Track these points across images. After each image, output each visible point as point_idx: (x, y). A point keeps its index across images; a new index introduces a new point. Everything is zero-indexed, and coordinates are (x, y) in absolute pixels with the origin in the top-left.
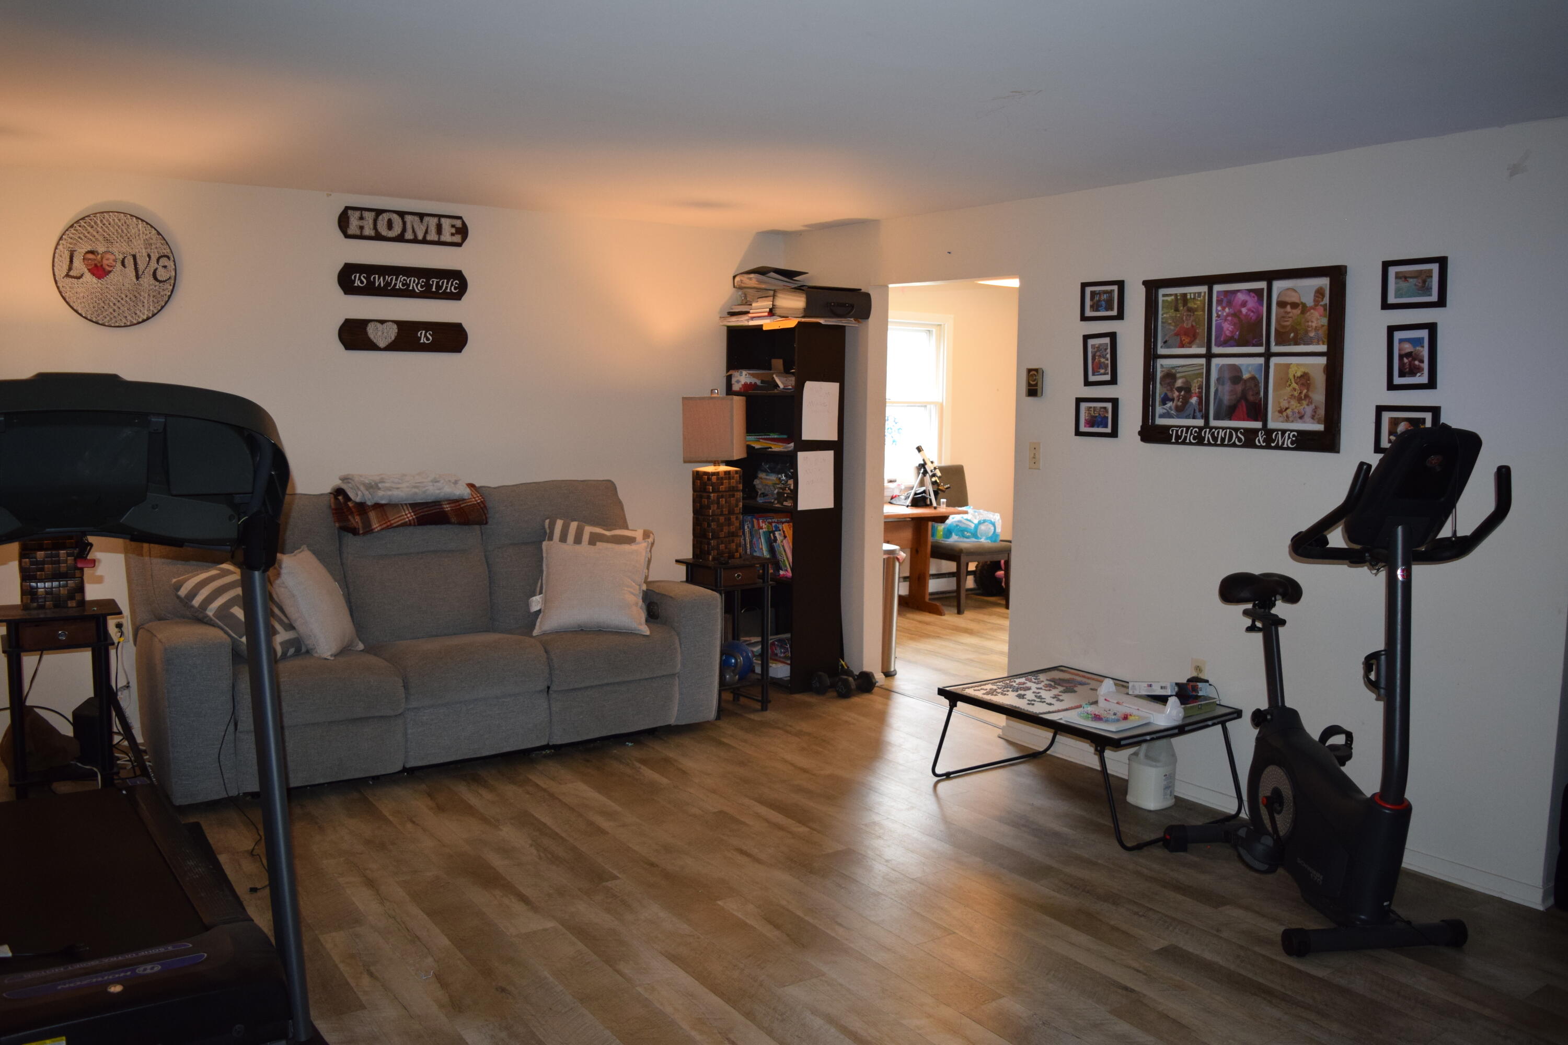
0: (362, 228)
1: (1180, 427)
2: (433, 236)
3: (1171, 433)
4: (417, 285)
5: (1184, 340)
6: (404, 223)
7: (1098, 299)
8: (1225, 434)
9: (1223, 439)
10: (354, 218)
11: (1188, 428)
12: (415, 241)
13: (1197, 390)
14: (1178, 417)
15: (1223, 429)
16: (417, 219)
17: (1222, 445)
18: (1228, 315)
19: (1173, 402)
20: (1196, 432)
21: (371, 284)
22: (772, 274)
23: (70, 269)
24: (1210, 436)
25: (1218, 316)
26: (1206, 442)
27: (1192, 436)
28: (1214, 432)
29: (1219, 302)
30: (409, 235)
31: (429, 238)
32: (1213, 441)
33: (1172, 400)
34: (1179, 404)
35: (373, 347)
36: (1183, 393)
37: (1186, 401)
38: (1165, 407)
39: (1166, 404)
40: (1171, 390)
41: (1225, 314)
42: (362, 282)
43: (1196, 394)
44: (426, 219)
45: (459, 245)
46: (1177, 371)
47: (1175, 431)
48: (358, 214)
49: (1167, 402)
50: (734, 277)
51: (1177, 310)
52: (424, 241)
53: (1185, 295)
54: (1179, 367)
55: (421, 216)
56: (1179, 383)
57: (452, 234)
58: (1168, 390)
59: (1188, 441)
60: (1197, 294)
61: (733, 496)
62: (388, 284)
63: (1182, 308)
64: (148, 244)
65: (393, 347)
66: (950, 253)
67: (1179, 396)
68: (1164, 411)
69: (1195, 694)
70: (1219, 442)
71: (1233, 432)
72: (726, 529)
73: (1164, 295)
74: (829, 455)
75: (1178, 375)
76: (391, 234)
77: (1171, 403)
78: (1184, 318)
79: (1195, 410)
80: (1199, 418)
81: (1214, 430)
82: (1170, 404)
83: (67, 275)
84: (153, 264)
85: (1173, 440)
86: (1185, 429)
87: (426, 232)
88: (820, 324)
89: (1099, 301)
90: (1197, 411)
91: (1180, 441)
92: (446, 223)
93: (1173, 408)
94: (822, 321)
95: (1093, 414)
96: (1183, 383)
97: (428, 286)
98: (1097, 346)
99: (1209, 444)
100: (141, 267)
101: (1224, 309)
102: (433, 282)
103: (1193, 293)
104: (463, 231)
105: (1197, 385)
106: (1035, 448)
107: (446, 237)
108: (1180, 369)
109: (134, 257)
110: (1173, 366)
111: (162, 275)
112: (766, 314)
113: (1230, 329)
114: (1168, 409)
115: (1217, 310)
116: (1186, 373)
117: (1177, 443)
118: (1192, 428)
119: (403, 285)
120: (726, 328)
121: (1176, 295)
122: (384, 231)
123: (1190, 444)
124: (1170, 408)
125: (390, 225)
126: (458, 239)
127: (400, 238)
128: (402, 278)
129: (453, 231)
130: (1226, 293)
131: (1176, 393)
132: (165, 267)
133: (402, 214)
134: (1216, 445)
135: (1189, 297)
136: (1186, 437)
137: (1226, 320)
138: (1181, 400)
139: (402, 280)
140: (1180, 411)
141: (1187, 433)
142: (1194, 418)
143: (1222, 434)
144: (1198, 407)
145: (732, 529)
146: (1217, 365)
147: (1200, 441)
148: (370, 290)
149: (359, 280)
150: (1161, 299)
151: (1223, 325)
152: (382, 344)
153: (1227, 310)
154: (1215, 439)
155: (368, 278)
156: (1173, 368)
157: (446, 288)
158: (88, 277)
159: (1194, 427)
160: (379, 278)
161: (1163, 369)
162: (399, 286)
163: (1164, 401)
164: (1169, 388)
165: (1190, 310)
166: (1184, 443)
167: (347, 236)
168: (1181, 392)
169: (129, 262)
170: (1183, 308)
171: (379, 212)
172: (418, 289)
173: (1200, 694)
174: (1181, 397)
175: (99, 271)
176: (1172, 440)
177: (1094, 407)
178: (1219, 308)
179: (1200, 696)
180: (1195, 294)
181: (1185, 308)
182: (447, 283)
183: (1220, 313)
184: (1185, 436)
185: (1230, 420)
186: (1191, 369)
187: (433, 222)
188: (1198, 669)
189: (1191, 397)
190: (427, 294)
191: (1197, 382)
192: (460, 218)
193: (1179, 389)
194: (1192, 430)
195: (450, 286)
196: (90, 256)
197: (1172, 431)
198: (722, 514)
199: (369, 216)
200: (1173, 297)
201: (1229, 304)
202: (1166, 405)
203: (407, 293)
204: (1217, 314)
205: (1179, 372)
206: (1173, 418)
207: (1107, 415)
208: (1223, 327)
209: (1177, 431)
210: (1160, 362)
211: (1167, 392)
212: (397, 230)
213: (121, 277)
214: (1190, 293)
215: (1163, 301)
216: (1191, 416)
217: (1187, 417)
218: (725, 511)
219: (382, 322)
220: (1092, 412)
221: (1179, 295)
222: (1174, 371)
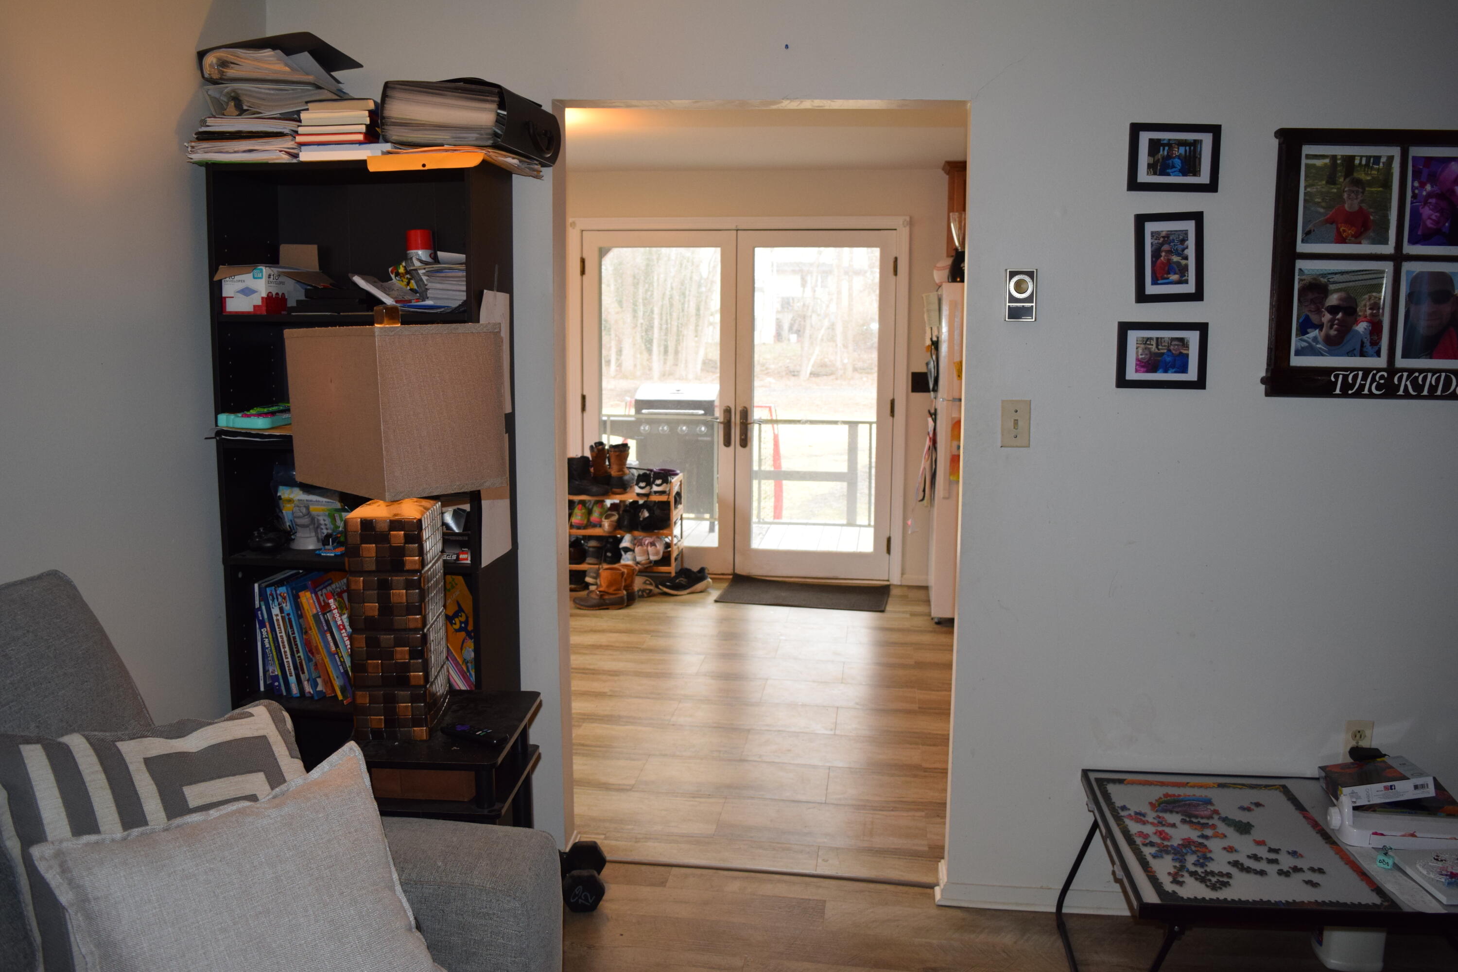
1: (1352, 370)
3: (1333, 379)
5: (1344, 231)
7: (1166, 153)
8: (1438, 380)
9: (1433, 389)
11: (1367, 371)
13: (1369, 312)
14: (1332, 354)
15: (1434, 371)
17: (1432, 396)
18: (1430, 195)
19: (1321, 330)
20: (1382, 377)
24: (1408, 383)
25: (1414, 196)
26: (1401, 392)
27: (1375, 384)
28: (1417, 378)
29: (1416, 175)
32: (1414, 391)
33: (1320, 327)
34: (1333, 332)
36: (1340, 316)
37: (1345, 329)
38: (1305, 337)
39: (1310, 333)
40: (1318, 311)
41: (1424, 193)
43: (1366, 317)
46: (1331, 280)
47: (1341, 377)
49: (1309, 330)
50: (201, 55)
51: (1331, 180)
53: (1350, 159)
54: (1336, 274)
56: (1333, 299)
58: (1310, 311)
59: (1366, 391)
60: (1372, 159)
63: (1342, 180)
67: (1332, 322)
68: (1304, 344)
70: (1425, 393)
71: (1452, 376)
73: (1308, 157)
75: (1332, 287)
77: (1317, 331)
78: (1345, 196)
79: (1362, 343)
80: (1372, 356)
81: (1417, 374)
82: (1313, 333)
85: (1338, 391)
86: (1361, 373)
89: (1169, 157)
90: (1367, 344)
91: (1350, 392)
93: (1320, 339)
95: (1157, 351)
96: (1341, 299)
98: (1163, 234)
99: (1407, 396)
101: (1422, 185)
103: (1366, 156)
105: (1368, 304)
106: (1017, 411)
108: (1337, 278)
110: (1326, 272)
112: (361, 137)
113: (1433, 217)
114: (1310, 340)
115: (1413, 186)
116: (1351, 284)
117: (1344, 394)
118: (1375, 372)
120: (203, 169)
121: (1334, 158)
123: (1371, 395)
124: (1315, 339)
130: (1429, 160)
131: (1327, 316)
134: (1419, 397)
135: (1357, 162)
136: (1362, 387)
137: (1426, 203)
138: (1336, 326)
140: (1334, 344)
141: (1365, 378)
142: (1362, 354)
143: (1431, 379)
144: (1368, 337)
146: (1408, 272)
147: (1389, 391)
150: (1304, 161)
151: (1421, 211)
153: (1428, 187)
154: (1418, 388)
156: (1324, 275)
159: (1373, 370)
161: (1303, 277)
163: (1303, 330)
164: (1313, 307)
165: (1358, 182)
166: (1359, 394)
168: (1338, 314)
170: (1344, 180)
174: (1336, 322)
176: (1335, 391)
177: (1157, 339)
178: (1416, 184)
180: (1368, 158)
181: (1348, 180)
183: (1417, 191)
184: (1361, 384)
185: (1431, 358)
186: (1360, 277)
188: (1358, 734)
189: (1356, 322)
191: (1370, 299)
193: (1333, 310)
194: (1374, 375)
197: (1336, 377)
200: (1327, 161)
201: (1433, 178)
202: (1307, 335)
204: (1413, 191)
206: (1322, 355)
207: (1185, 352)
208: (1421, 214)
209: (1345, 377)
210: (1300, 264)
211: (1309, 314)
214: (1361, 157)
215: (1307, 165)
216: (1358, 351)
220: (1154, 347)
221: (1339, 157)
222: (1324, 280)
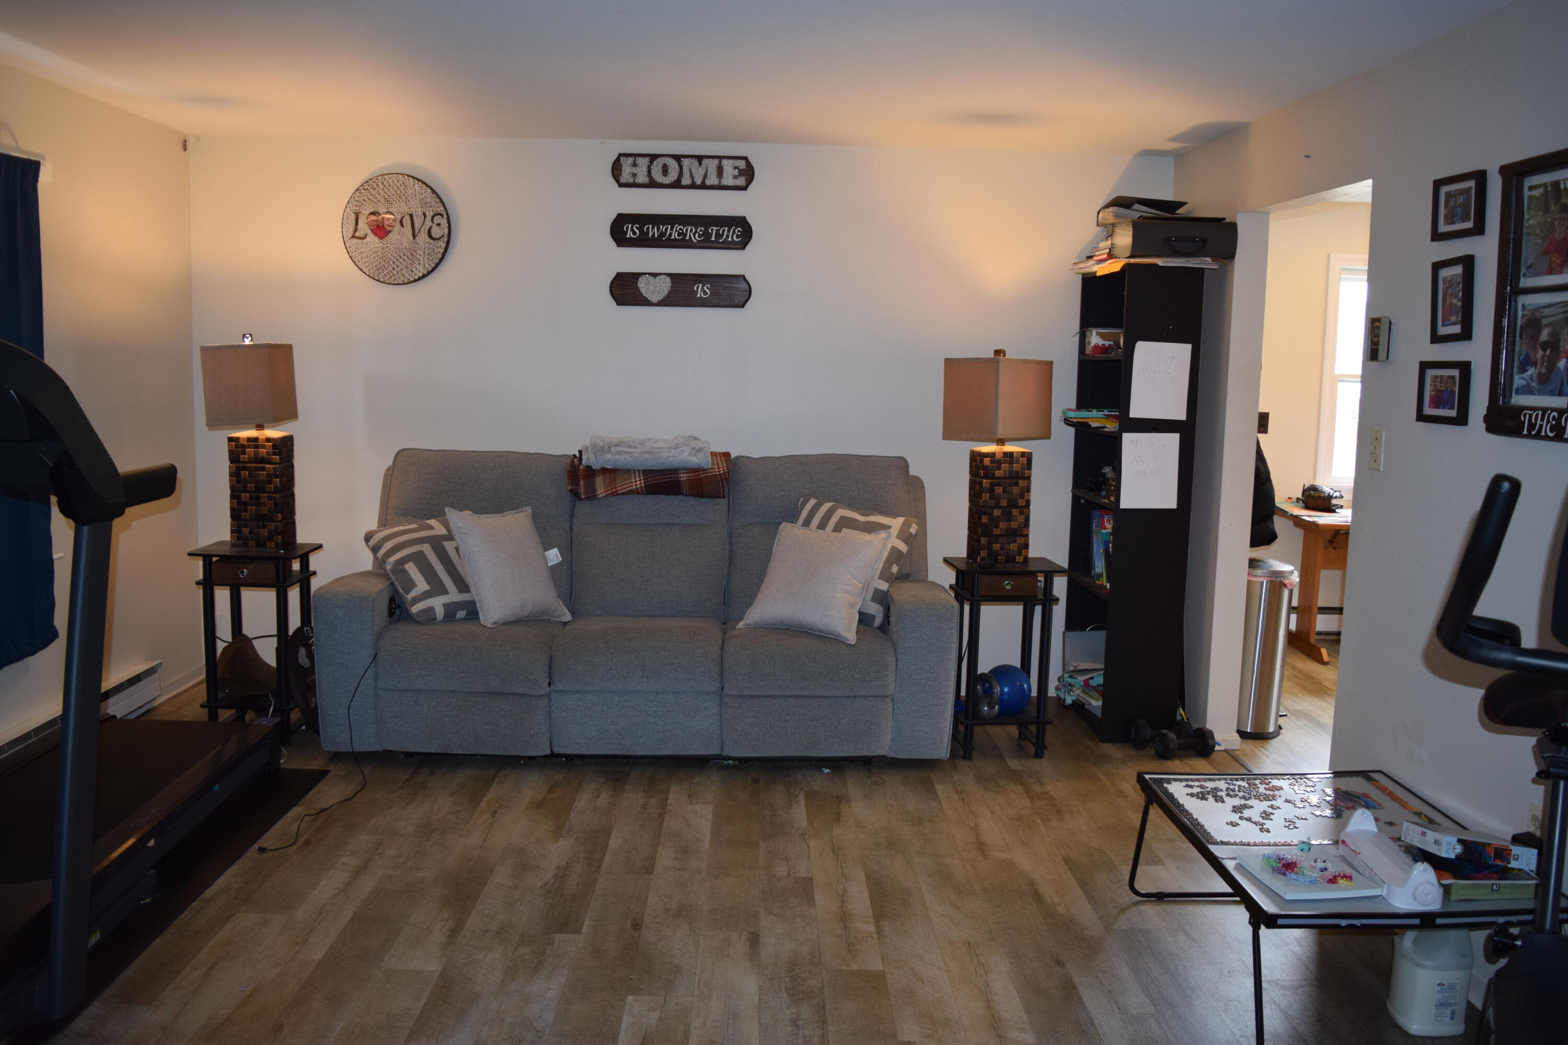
0: (634, 175)
1: (1535, 409)
2: (712, 180)
3: (1523, 418)
4: (694, 235)
5: (1555, 261)
6: (681, 168)
7: (1453, 203)
10: (626, 163)
11: (1544, 410)
12: (693, 186)
14: (1541, 393)
16: (695, 162)
19: (1536, 367)
20: (1554, 417)
21: (644, 234)
22: (1137, 206)
23: (356, 230)
27: (1548, 425)
30: (686, 181)
31: (708, 182)
33: (1534, 364)
34: (1544, 370)
35: (642, 301)
36: (1548, 352)
37: (1552, 365)
38: (1525, 375)
39: (1526, 371)
40: (1535, 347)
42: (634, 233)
43: (1565, 352)
44: (705, 162)
45: (744, 188)
46: (1543, 314)
47: (1528, 416)
48: (631, 160)
49: (1528, 368)
50: (1098, 213)
51: (1547, 211)
52: (703, 186)
53: (1556, 184)
54: (1544, 307)
55: (700, 159)
56: (1545, 335)
57: (735, 177)
58: (1530, 348)
59: (1543, 434)
61: (1017, 484)
62: (662, 234)
63: (1553, 207)
64: (423, 203)
65: (667, 302)
66: (1308, 157)
67: (1544, 356)
68: (1523, 382)
69: (1499, 862)
72: (1002, 525)
73: (1531, 188)
74: (1173, 440)
75: (1544, 321)
76: (667, 180)
77: (1533, 368)
78: (1556, 223)
79: (1562, 382)
82: (1531, 371)
83: (353, 237)
84: (428, 223)
85: (1525, 432)
86: (1542, 413)
87: (705, 176)
88: (1157, 265)
89: (1455, 207)
91: (1533, 432)
92: (728, 165)
93: (1535, 377)
94: (1160, 262)
95: (1440, 388)
96: (1550, 334)
97: (707, 235)
98: (1449, 279)
100: (418, 225)
102: (712, 230)
104: (748, 173)
106: (1376, 439)
107: (728, 180)
108: (1546, 312)
109: (411, 216)
110: (1538, 307)
111: (436, 232)
112: (1105, 256)
114: (1528, 378)
117: (1529, 436)
118: (1549, 412)
119: (679, 235)
120: (1081, 275)
121: (1545, 185)
122: (659, 178)
123: (1546, 438)
124: (1532, 377)
125: (665, 170)
126: (741, 181)
127: (677, 185)
128: (678, 227)
129: (736, 172)
131: (1540, 352)
132: (439, 225)
133: (678, 158)
135: (1562, 186)
136: (1541, 428)
138: (1545, 363)
139: (678, 230)
140: (1544, 382)
141: (1542, 420)
142: (1559, 394)
145: (1014, 525)
147: (1559, 434)
148: (644, 242)
149: (631, 231)
150: (1527, 193)
152: (654, 299)
155: (640, 229)
156: (1537, 310)
157: (728, 236)
158: (371, 238)
159: (1553, 410)
160: (653, 228)
161: (1526, 313)
162: (674, 236)
163: (1524, 366)
164: (1532, 342)
166: (1538, 436)
167: (621, 185)
168: (1547, 349)
169: (407, 221)
170: (1555, 207)
171: (653, 157)
172: (696, 239)
173: (1513, 864)
174: (1546, 359)
175: (381, 231)
176: (1523, 431)
177: (1441, 376)
179: (1513, 869)
181: (1558, 206)
182: (729, 231)
184: (1540, 424)
186: (1559, 310)
187: (713, 164)
189: (1558, 359)
190: (706, 243)
192: (745, 158)
193: (1544, 346)
194: (1549, 415)
195: (732, 235)
196: (373, 218)
197: (1525, 416)
198: (997, 506)
199: (644, 162)
200: (1541, 190)
202: (1527, 373)
203: (683, 243)
205: (1546, 317)
206: (1534, 394)
207: (1454, 389)
209: (1531, 416)
210: (1524, 300)
211: (1528, 350)
212: (672, 176)
213: (400, 236)
215: (1530, 198)
216: (1557, 391)
217: (1552, 393)
218: (1004, 503)
219: (654, 275)
220: (1438, 384)
221: (1549, 184)
222: (1538, 315)
